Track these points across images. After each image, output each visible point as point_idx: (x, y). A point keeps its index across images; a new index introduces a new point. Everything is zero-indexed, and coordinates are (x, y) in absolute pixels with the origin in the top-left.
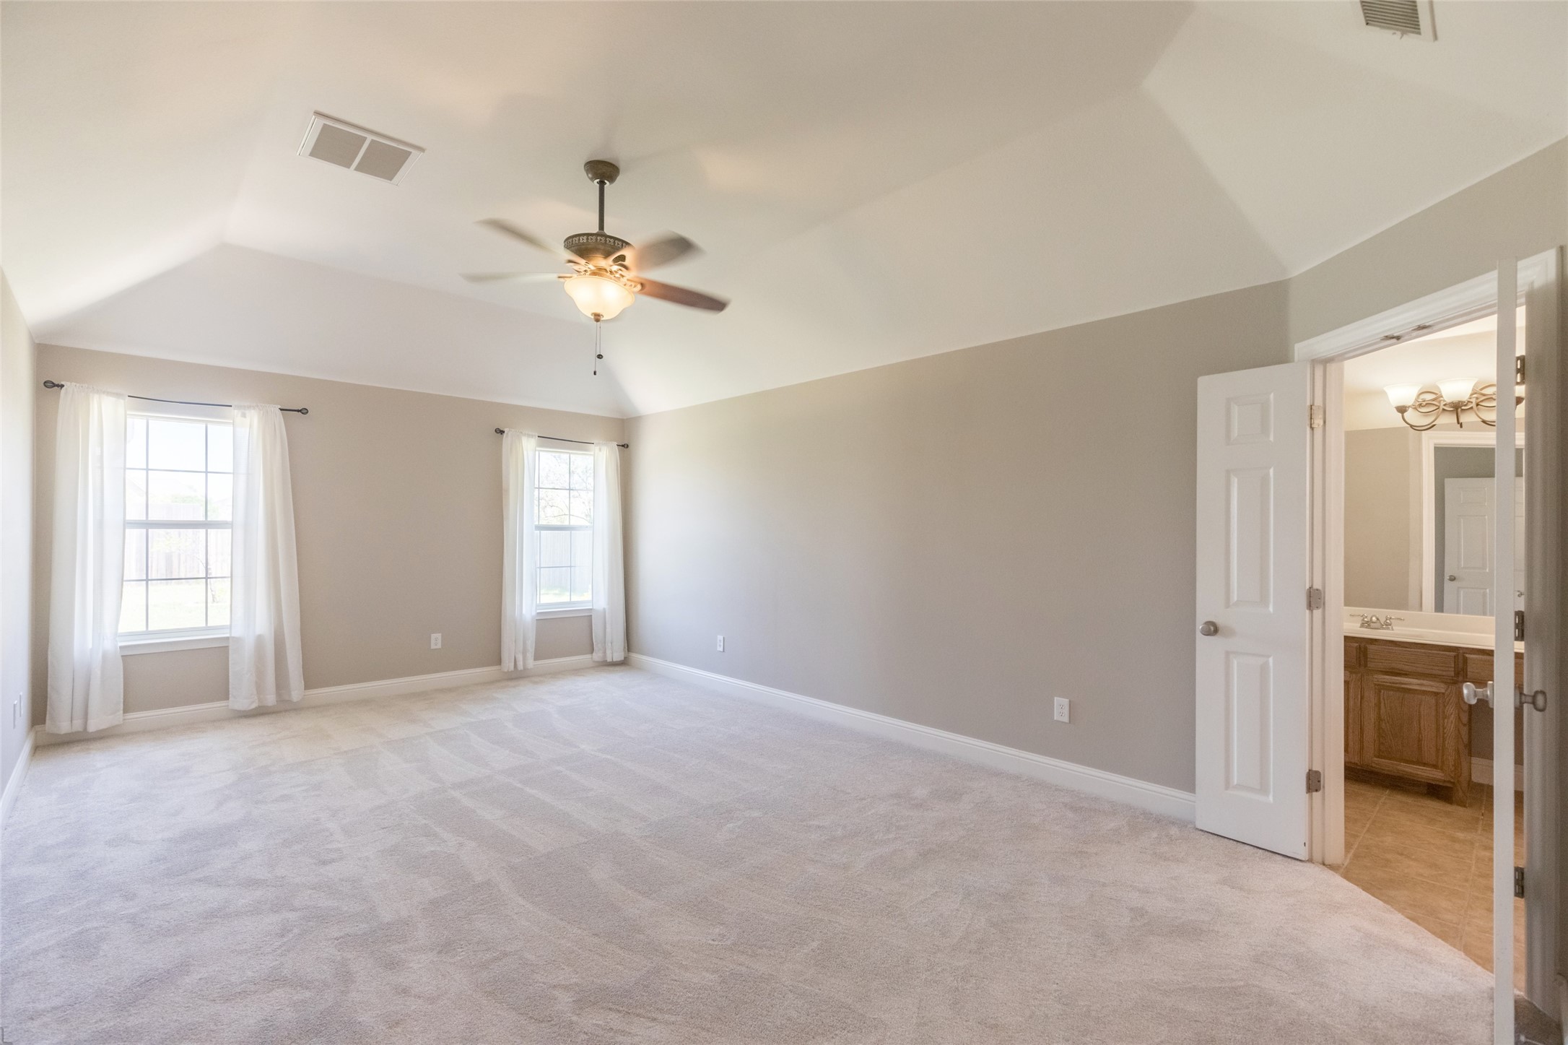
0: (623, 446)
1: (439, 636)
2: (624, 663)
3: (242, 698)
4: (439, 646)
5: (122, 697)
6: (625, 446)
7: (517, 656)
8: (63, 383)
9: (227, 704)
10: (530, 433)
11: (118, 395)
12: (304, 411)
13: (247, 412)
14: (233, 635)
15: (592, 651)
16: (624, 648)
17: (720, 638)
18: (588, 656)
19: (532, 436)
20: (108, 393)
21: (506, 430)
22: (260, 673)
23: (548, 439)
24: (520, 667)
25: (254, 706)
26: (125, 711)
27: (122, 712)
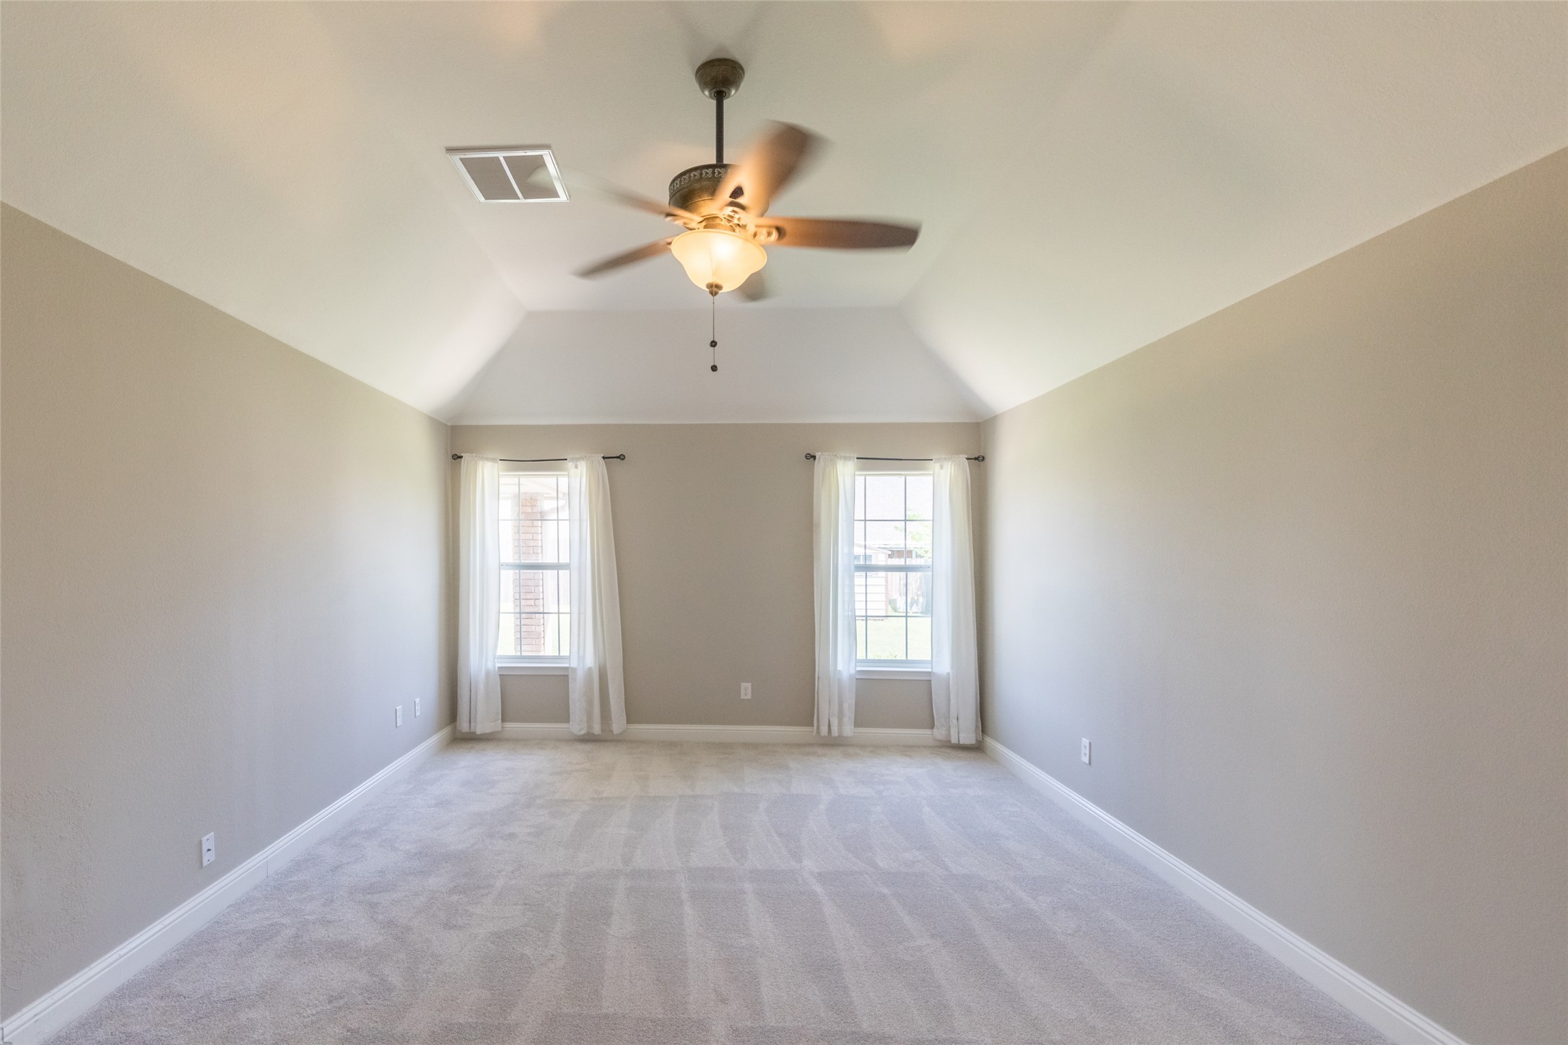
0: (976, 459)
1: (749, 685)
2: (977, 749)
3: (577, 726)
4: (749, 697)
5: (500, 709)
6: (980, 459)
7: (831, 719)
8: (462, 455)
9: (567, 726)
10: (848, 455)
11: (494, 460)
12: (621, 457)
13: (579, 463)
14: (572, 666)
15: (932, 727)
16: (977, 727)
17: (1085, 742)
18: (928, 732)
19: (850, 458)
20: (488, 459)
21: (818, 455)
22: (590, 702)
23: (870, 461)
24: (835, 732)
25: (583, 732)
26: (503, 720)
27: (500, 721)
